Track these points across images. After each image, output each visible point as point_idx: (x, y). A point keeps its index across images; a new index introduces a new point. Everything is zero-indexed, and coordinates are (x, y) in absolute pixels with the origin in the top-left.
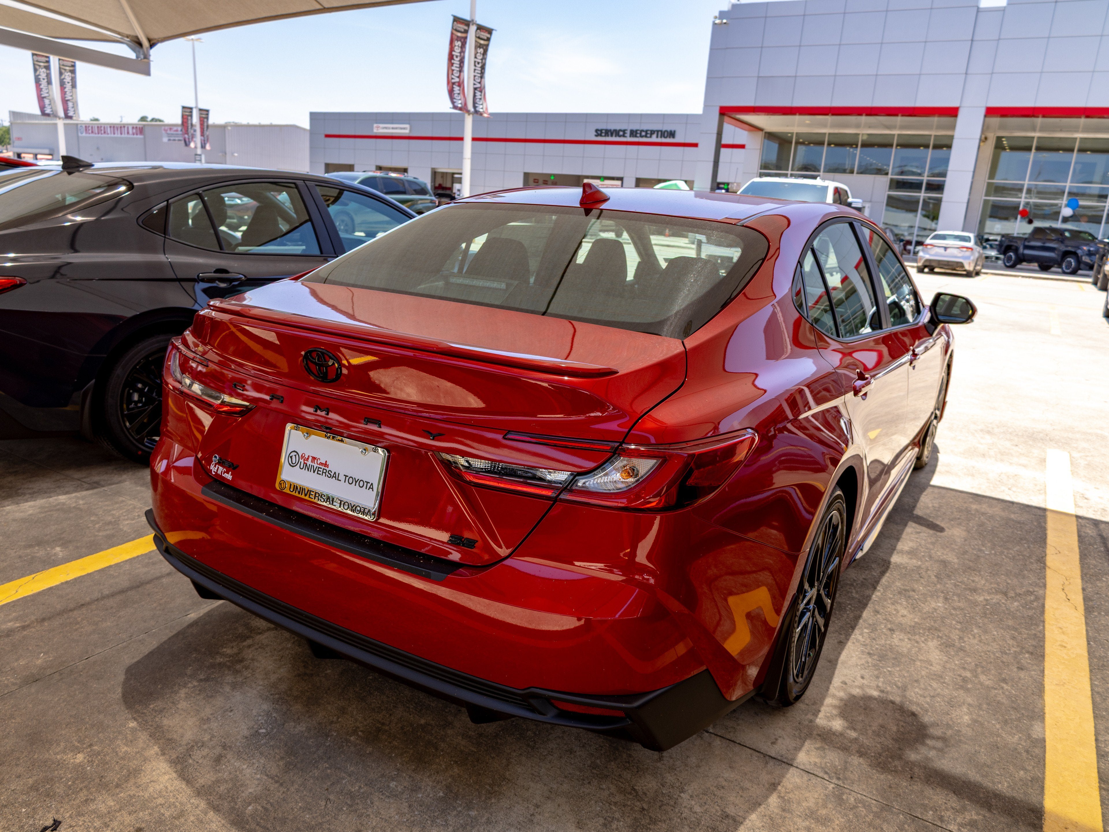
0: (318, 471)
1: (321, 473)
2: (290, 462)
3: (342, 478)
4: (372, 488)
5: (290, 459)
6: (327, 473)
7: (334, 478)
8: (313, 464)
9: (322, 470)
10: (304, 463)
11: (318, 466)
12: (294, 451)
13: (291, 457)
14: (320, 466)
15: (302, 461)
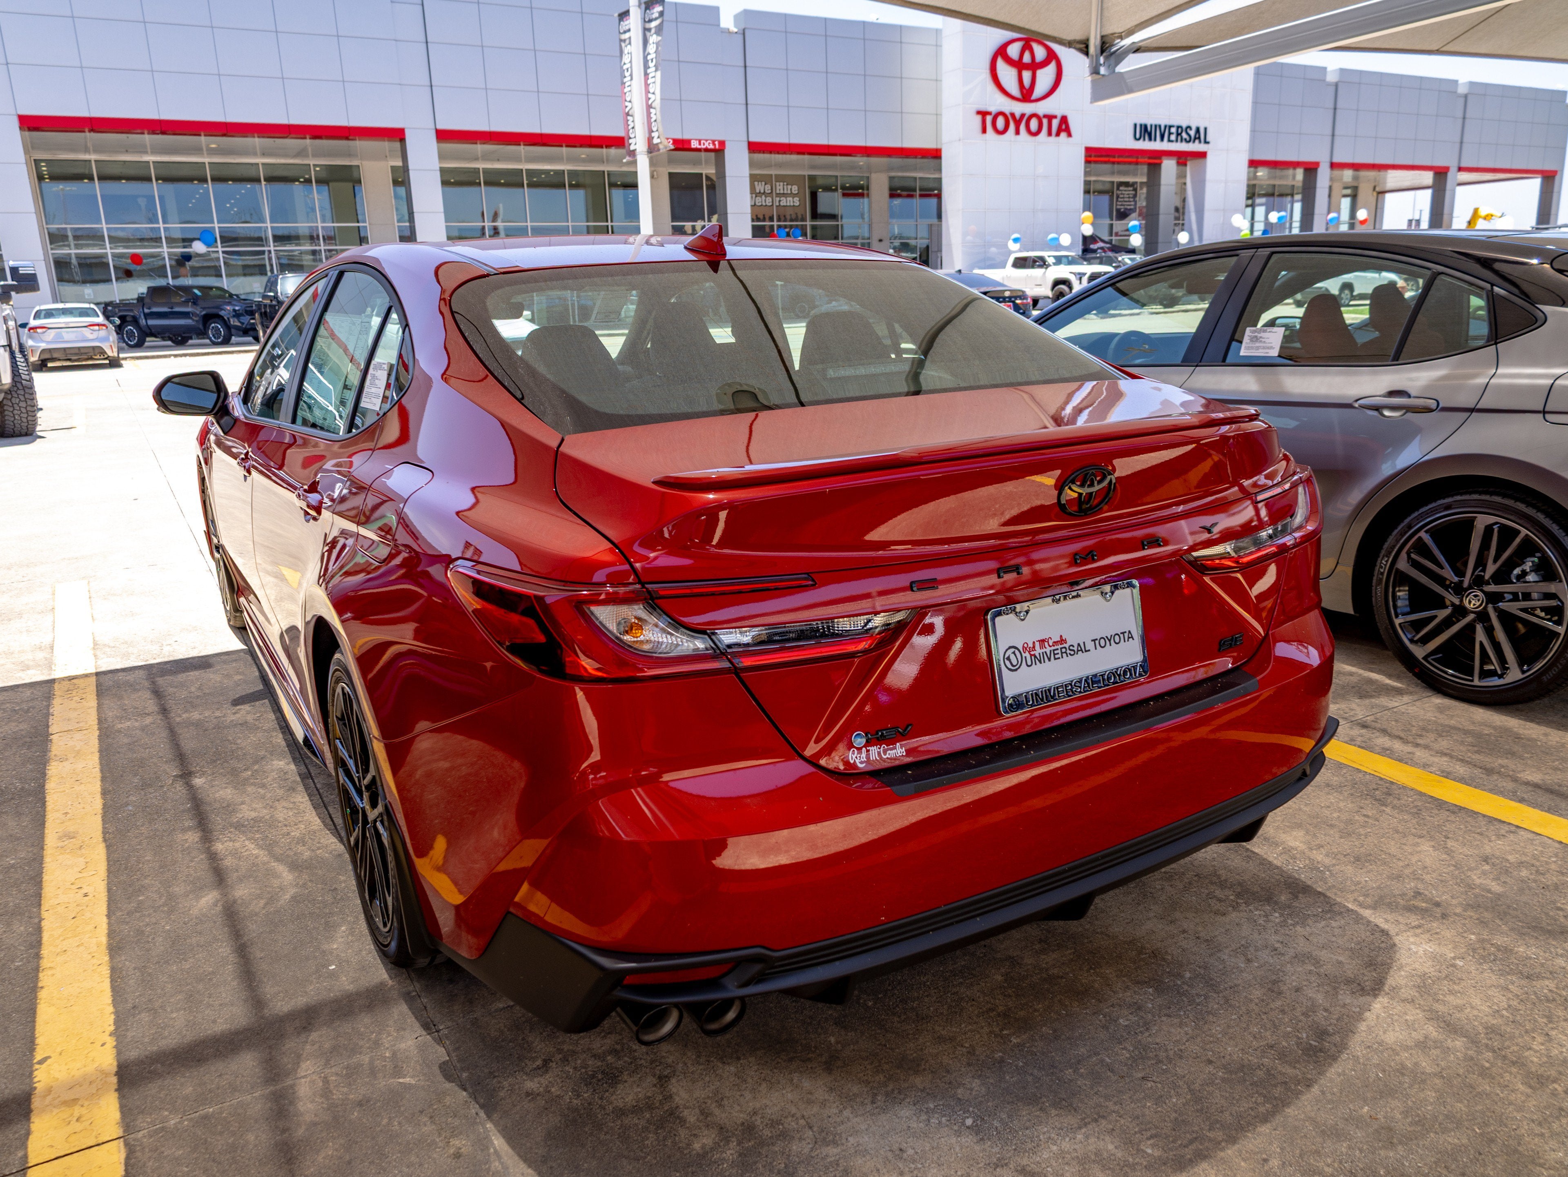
0: (1055, 654)
1: (1060, 656)
2: (1010, 667)
3: (1090, 645)
4: (1132, 637)
5: (1007, 662)
6: (1068, 652)
7: (1080, 653)
8: (1044, 650)
9: (1059, 651)
10: (1031, 655)
11: (1053, 648)
12: (1010, 648)
13: (1008, 659)
14: (1056, 647)
15: (1027, 655)
